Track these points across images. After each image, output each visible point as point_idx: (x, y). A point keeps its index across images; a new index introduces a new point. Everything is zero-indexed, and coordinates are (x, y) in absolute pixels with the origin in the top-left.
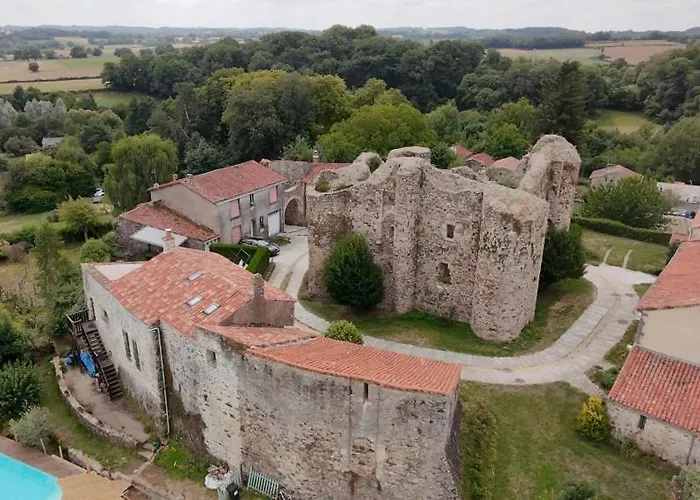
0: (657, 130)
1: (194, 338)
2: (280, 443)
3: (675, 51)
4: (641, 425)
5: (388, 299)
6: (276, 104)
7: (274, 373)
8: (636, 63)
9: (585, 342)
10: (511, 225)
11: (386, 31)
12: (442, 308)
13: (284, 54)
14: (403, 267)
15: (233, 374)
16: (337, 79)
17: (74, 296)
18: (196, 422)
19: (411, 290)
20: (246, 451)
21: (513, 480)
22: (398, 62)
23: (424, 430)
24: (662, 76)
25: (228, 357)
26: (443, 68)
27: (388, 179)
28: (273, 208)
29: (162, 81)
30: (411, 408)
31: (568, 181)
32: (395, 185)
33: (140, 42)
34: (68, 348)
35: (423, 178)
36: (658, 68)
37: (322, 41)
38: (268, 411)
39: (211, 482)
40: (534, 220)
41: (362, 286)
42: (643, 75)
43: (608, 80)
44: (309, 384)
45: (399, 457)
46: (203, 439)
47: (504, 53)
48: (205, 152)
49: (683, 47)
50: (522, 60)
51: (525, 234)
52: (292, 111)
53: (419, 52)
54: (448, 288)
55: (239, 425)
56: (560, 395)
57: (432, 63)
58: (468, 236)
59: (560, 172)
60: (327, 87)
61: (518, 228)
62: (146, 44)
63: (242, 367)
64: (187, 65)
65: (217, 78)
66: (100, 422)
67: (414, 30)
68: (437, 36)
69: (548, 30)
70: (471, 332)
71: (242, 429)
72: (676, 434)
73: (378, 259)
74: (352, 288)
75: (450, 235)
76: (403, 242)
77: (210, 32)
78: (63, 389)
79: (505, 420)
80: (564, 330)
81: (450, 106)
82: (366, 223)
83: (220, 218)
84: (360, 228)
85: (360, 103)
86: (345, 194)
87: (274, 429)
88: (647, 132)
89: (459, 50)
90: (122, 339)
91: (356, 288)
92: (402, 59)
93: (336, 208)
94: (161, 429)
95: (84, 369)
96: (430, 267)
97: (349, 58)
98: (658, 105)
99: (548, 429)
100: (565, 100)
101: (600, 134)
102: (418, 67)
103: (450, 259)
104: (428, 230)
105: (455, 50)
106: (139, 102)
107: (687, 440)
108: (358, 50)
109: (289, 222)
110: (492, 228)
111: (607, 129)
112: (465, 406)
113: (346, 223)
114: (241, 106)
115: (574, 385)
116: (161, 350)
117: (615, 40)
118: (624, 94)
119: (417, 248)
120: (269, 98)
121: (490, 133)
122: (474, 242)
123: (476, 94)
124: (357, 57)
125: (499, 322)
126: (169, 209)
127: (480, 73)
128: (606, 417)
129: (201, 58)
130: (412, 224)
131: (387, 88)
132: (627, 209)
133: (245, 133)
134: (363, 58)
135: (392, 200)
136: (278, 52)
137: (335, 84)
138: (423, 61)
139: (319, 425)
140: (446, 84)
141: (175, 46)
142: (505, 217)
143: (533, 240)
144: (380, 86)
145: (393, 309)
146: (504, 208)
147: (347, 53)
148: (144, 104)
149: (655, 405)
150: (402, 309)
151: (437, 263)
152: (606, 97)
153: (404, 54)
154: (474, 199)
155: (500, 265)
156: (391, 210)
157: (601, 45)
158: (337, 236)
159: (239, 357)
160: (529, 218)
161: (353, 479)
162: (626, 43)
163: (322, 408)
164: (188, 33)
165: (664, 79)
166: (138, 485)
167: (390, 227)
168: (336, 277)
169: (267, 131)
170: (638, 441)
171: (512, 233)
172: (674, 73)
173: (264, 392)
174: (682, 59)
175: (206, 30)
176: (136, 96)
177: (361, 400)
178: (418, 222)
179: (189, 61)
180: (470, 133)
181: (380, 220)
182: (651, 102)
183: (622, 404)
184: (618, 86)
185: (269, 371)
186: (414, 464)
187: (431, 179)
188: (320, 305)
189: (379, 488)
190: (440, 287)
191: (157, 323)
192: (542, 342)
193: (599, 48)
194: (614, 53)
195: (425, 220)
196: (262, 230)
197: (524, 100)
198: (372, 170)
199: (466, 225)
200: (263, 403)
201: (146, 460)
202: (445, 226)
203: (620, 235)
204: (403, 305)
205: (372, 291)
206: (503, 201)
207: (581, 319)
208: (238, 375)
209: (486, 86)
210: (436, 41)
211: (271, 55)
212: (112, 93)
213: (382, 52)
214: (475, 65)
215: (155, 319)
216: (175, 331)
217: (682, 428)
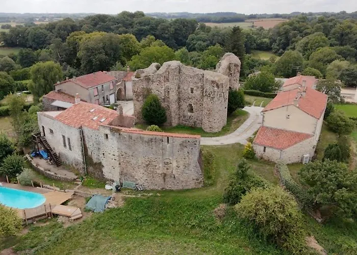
0: (278, 59)
1: (98, 130)
2: (136, 166)
3: (284, 22)
4: (264, 151)
5: (168, 121)
6: (104, 48)
7: (133, 138)
8: (268, 29)
9: (246, 131)
10: (215, 85)
11: (149, 14)
12: (191, 123)
13: (98, 26)
14: (174, 107)
15: (115, 142)
16: (132, 35)
17: (32, 128)
18: (99, 166)
19: (177, 116)
20: (121, 174)
21: (221, 172)
22: (156, 29)
23: (190, 152)
24: (279, 34)
25: (113, 135)
26: (180, 32)
27: (166, 71)
28: (112, 92)
29: (34, 41)
30: (184, 144)
31: (236, 71)
32: (169, 73)
33: (14, 21)
34: (31, 151)
35: (180, 70)
36: (277, 31)
37: (118, 19)
38: (131, 154)
39: (108, 187)
40: (224, 83)
41: (158, 114)
42: (271, 34)
43: (255, 37)
44: (146, 140)
45: (181, 163)
46: (102, 172)
47: (207, 24)
48: (71, 71)
49: (288, 21)
50: (216, 27)
51: (220, 88)
52: (112, 51)
53: (167, 24)
54: (193, 114)
55: (118, 163)
56: (237, 147)
57: (174, 29)
58: (199, 92)
59: (233, 67)
60: (127, 39)
61: (218, 86)
62: (17, 22)
63: (120, 138)
64: (47, 32)
65: (73, 36)
66: (55, 173)
67: (162, 14)
68: (174, 17)
69: (227, 13)
70: (203, 130)
71: (120, 164)
72: (276, 151)
73: (163, 105)
74: (154, 115)
75: (192, 92)
76: (173, 96)
77: (53, 16)
78: (35, 165)
79: (217, 156)
80: (238, 127)
81: (184, 49)
82: (157, 90)
83: (90, 95)
84: (154, 92)
85: (144, 46)
86: (148, 79)
87: (133, 161)
88: (273, 60)
89: (186, 23)
90: (62, 139)
91: (156, 115)
92: (158, 28)
93: (145, 85)
94: (83, 172)
95: (41, 157)
96: (185, 106)
97: (132, 27)
98: (278, 47)
99: (233, 157)
100: (235, 43)
101: (252, 60)
102: (166, 32)
103: (192, 102)
104: (183, 91)
105: (184, 23)
106: (24, 51)
107: (279, 153)
108: (137, 24)
109: (118, 100)
110: (208, 87)
111: (256, 58)
112: (203, 152)
113: (149, 91)
114: (87, 49)
115: (242, 143)
116: (83, 139)
117: (259, 18)
118: (262, 43)
119: (179, 99)
120: (101, 45)
121: (204, 60)
122: (201, 94)
123: (195, 44)
124: (136, 27)
125: (213, 125)
126: (64, 93)
127: (197, 34)
128: (253, 150)
129: (54, 28)
130: (177, 89)
131: (156, 40)
132: (261, 85)
133: (90, 62)
134: (139, 27)
135: (168, 80)
136: (95, 25)
137: (131, 38)
138: (169, 28)
139: (151, 156)
140: (181, 40)
141: (36, 23)
142: (213, 82)
143: (224, 91)
144: (152, 39)
145: (171, 125)
146: (212, 79)
147: (131, 25)
148: (27, 52)
149: (268, 143)
150: (174, 125)
151: (188, 104)
152: (255, 44)
153: (159, 25)
154: (201, 77)
155: (212, 101)
156: (168, 84)
157: (252, 20)
158: (145, 97)
159: (118, 134)
160: (222, 82)
161: (165, 176)
162: (264, 19)
163: (152, 149)
164: (42, 16)
165: (280, 36)
166: (78, 192)
167: (168, 91)
168: (147, 111)
169: (100, 61)
170: (264, 157)
171: (216, 88)
172: (284, 32)
173: (129, 147)
174: (286, 26)
175: (50, 14)
176: (22, 49)
177: (166, 143)
178: (179, 88)
179: (48, 30)
180: (194, 62)
181: (163, 89)
182: (275, 46)
183: (257, 144)
184: (260, 39)
185: (130, 137)
186: (187, 165)
187: (183, 70)
188: (141, 126)
189: (174, 177)
190: (189, 114)
191: (81, 128)
192: (230, 132)
193: (251, 22)
194: (258, 24)
195: (182, 87)
196: (107, 102)
197: (218, 45)
198: (158, 69)
199: (198, 87)
200: (128, 151)
201: (78, 185)
202: (190, 89)
203: (259, 96)
204: (175, 122)
205: (163, 116)
206: (211, 76)
207: (244, 123)
208: (118, 142)
209: (200, 40)
210: (174, 19)
211: (92, 26)
212: (5, 48)
213: (148, 25)
214: (194, 30)
215: (80, 126)
216: (89, 129)
217: (277, 149)
